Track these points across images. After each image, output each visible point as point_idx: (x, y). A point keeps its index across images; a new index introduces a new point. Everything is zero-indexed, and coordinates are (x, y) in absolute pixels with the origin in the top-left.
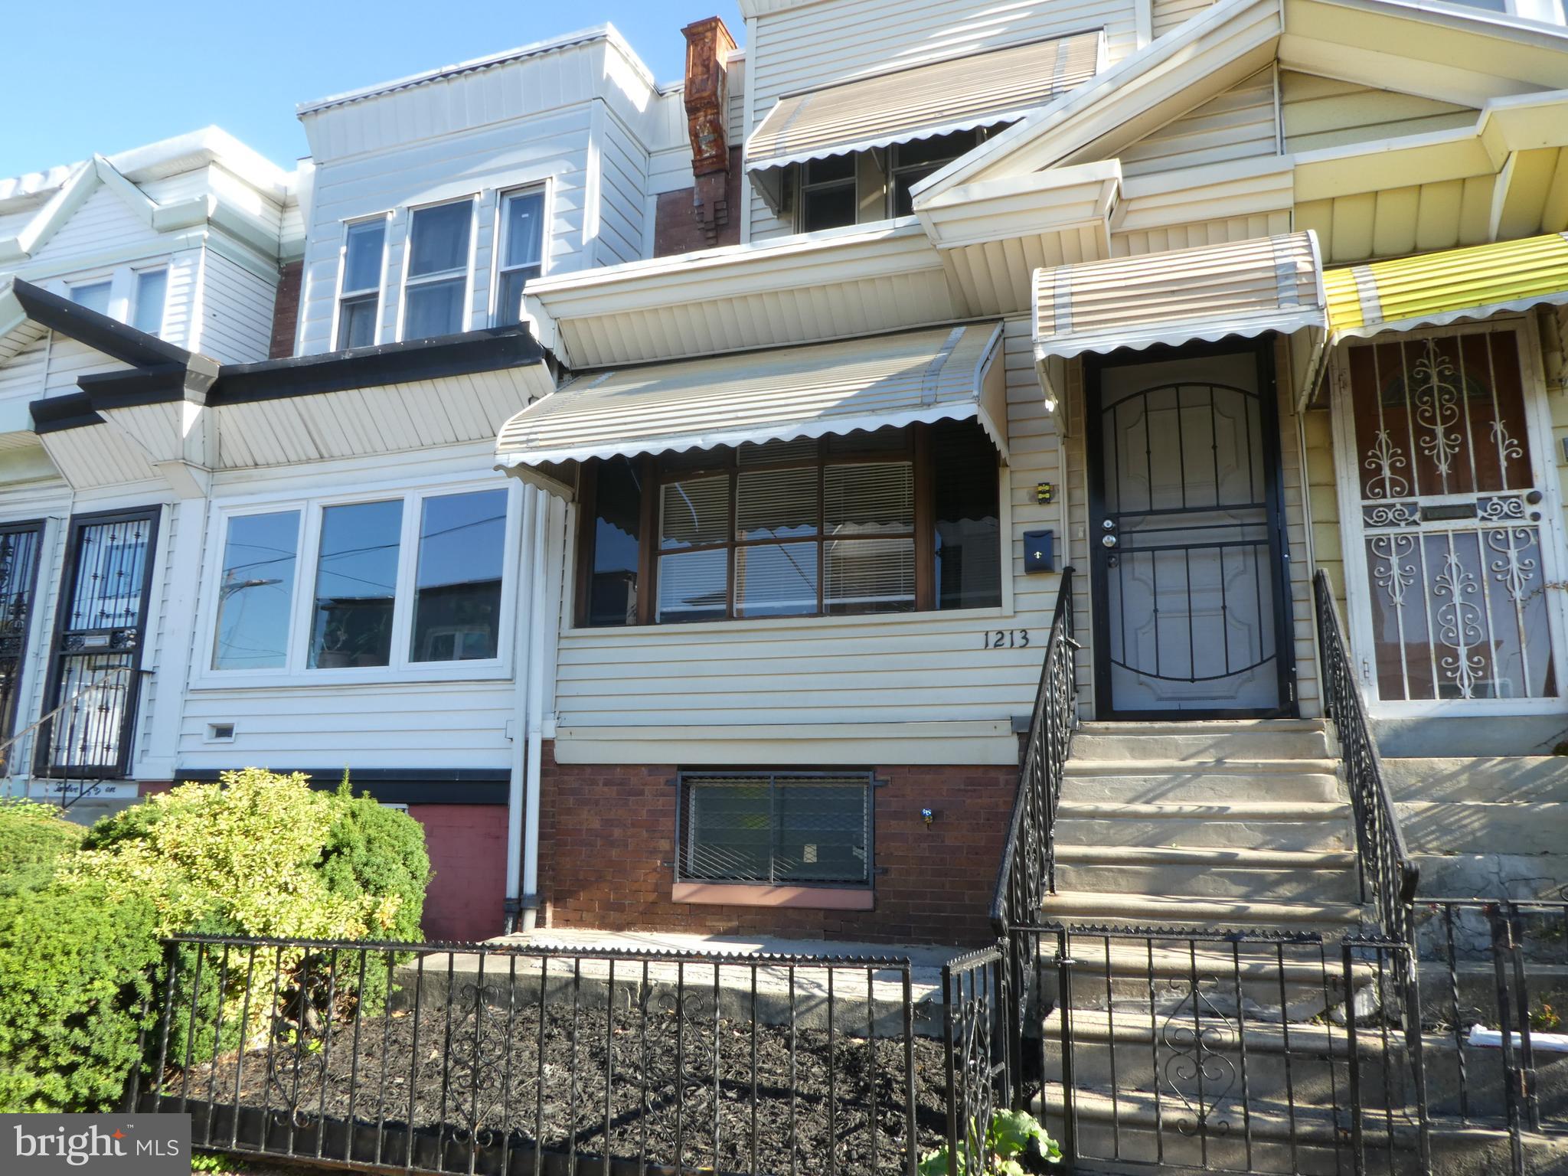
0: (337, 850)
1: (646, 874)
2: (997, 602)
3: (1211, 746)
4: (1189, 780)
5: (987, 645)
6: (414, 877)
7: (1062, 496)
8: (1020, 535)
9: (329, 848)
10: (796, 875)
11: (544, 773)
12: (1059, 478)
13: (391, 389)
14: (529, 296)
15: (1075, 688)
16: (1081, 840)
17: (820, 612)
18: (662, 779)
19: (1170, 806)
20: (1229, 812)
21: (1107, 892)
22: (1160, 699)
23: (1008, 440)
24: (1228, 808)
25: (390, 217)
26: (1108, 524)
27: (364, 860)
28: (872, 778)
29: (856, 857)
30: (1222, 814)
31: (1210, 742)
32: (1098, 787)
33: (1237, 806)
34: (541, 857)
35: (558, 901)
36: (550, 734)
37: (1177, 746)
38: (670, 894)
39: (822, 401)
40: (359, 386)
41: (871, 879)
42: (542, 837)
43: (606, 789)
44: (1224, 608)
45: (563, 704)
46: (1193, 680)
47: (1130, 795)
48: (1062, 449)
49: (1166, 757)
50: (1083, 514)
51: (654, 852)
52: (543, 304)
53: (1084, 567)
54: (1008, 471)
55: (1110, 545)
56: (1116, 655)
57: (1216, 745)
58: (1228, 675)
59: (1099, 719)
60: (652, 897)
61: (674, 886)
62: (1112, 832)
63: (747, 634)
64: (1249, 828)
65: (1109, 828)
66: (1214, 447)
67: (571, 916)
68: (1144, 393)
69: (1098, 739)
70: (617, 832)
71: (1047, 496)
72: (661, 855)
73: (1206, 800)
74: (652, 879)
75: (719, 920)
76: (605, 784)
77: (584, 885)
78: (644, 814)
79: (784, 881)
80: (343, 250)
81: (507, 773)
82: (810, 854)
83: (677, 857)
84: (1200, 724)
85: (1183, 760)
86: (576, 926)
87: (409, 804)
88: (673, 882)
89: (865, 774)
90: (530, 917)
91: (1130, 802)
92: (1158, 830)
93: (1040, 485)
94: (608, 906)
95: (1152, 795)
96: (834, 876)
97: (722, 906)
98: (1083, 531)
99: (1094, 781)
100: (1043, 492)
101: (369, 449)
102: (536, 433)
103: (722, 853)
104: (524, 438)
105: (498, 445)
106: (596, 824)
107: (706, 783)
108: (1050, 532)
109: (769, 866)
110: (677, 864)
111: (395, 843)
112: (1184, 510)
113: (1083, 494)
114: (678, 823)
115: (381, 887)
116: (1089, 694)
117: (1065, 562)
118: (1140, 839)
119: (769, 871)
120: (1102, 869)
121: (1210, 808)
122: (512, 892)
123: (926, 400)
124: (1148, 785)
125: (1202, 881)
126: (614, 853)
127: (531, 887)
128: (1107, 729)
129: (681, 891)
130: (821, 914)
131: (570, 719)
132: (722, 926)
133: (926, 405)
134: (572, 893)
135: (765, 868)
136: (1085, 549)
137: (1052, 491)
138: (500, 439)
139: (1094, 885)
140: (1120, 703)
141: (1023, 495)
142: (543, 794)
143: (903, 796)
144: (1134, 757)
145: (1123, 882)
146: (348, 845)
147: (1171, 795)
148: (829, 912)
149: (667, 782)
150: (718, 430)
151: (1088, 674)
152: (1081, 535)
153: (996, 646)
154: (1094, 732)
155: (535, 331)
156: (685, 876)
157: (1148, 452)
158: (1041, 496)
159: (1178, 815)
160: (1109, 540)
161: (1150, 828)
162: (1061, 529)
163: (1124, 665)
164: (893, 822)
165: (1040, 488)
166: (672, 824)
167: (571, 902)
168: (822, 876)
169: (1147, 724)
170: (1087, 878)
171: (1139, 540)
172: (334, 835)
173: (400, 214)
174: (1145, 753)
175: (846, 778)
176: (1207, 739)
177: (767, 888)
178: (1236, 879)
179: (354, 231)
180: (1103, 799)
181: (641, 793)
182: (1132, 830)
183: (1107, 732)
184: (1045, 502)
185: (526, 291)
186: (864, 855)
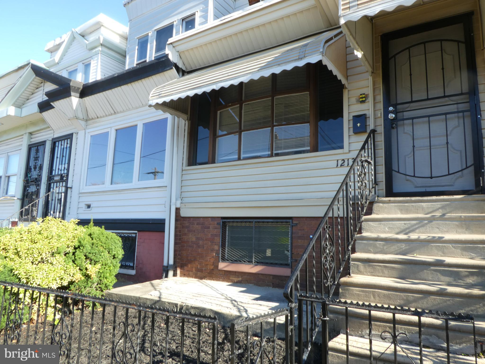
0: (79, 247)
1: (210, 258)
2: (342, 147)
3: (439, 208)
4: (426, 224)
5: (337, 166)
6: (114, 258)
7: (370, 99)
8: (351, 118)
9: (77, 247)
10: (263, 261)
11: (176, 220)
12: (369, 91)
13: (129, 85)
14: (169, 44)
15: (376, 183)
16: (371, 251)
17: (271, 156)
18: (216, 223)
19: (414, 236)
20: (444, 239)
21: (378, 276)
22: (416, 187)
23: (347, 77)
24: (443, 237)
25: (150, 34)
26: (391, 108)
27: (89, 251)
28: (291, 223)
29: (286, 254)
30: (440, 240)
31: (439, 206)
32: (382, 226)
33: (448, 236)
34: (175, 251)
35: (182, 267)
36: (178, 206)
37: (423, 208)
38: (218, 266)
39: (260, 64)
40: (120, 85)
41: (290, 265)
42: (176, 244)
43: (197, 226)
44: (447, 143)
45: (184, 195)
46: (431, 178)
47: (397, 231)
48: (371, 78)
49: (418, 213)
50: (381, 106)
51: (212, 250)
52: (174, 47)
53: (381, 129)
54: (347, 90)
55: (392, 118)
56: (395, 167)
57: (442, 208)
58: (449, 174)
59: (387, 196)
60: (212, 267)
61: (219, 263)
62: (385, 247)
63: (245, 166)
64: (454, 247)
65: (384, 245)
66: (443, 69)
67: (186, 273)
68: (409, 48)
69: (385, 205)
70: (201, 242)
71: (364, 99)
72: (215, 252)
73: (435, 233)
74: (212, 261)
75: (235, 277)
76: (197, 225)
77: (190, 262)
78: (210, 236)
79: (258, 263)
80: (137, 47)
81: (164, 220)
82: (269, 253)
83: (221, 252)
84: (434, 198)
85: (426, 214)
86: (187, 277)
87: (138, 231)
88: (219, 262)
89: (288, 220)
90: (171, 273)
91: (398, 233)
92: (407, 247)
93: (361, 95)
94: (198, 270)
95: (408, 231)
96: (276, 262)
97: (236, 272)
98: (380, 113)
99: (380, 224)
100: (362, 98)
101: (128, 108)
102: (162, 91)
103: (236, 252)
104: (158, 94)
105: (150, 98)
106: (194, 239)
107: (231, 224)
108: (365, 115)
109: (252, 257)
110: (220, 255)
111: (105, 245)
112: (428, 99)
113: (380, 98)
114: (221, 239)
115: (97, 262)
116: (382, 186)
117: (372, 127)
118: (399, 251)
119: (252, 259)
120: (378, 265)
121: (434, 237)
122: (165, 264)
123: (300, 57)
124: (406, 226)
125: (426, 273)
126: (200, 250)
127: (171, 262)
128: (390, 201)
129: (222, 265)
130: (271, 277)
131: (185, 200)
132: (236, 280)
133: (300, 59)
134: (186, 265)
135: (251, 257)
136: (381, 121)
137: (366, 97)
138: (151, 95)
139: (372, 273)
140: (396, 189)
141: (353, 100)
142: (176, 228)
143: (303, 229)
144: (402, 213)
145: (386, 272)
146: (82, 246)
147: (417, 231)
148: (275, 277)
149: (218, 224)
150: (221, 81)
151: (382, 177)
152: (379, 115)
153: (341, 166)
154: (383, 202)
155: (170, 57)
156: (224, 259)
157: (411, 75)
158: (361, 100)
159: (418, 241)
160: (391, 116)
161: (403, 246)
162: (370, 113)
163: (398, 172)
164: (299, 241)
165: (361, 96)
166: (219, 240)
167: (185, 267)
168: (272, 261)
169: (408, 198)
170: (369, 269)
171: (407, 114)
172: (80, 242)
173: (153, 33)
174: (407, 211)
175: (281, 222)
176: (438, 205)
177: (252, 266)
178: (444, 273)
179: (140, 41)
180: (385, 232)
181: (209, 228)
182: (395, 247)
183: (390, 202)
184: (363, 102)
185: (168, 43)
186: (289, 254)
